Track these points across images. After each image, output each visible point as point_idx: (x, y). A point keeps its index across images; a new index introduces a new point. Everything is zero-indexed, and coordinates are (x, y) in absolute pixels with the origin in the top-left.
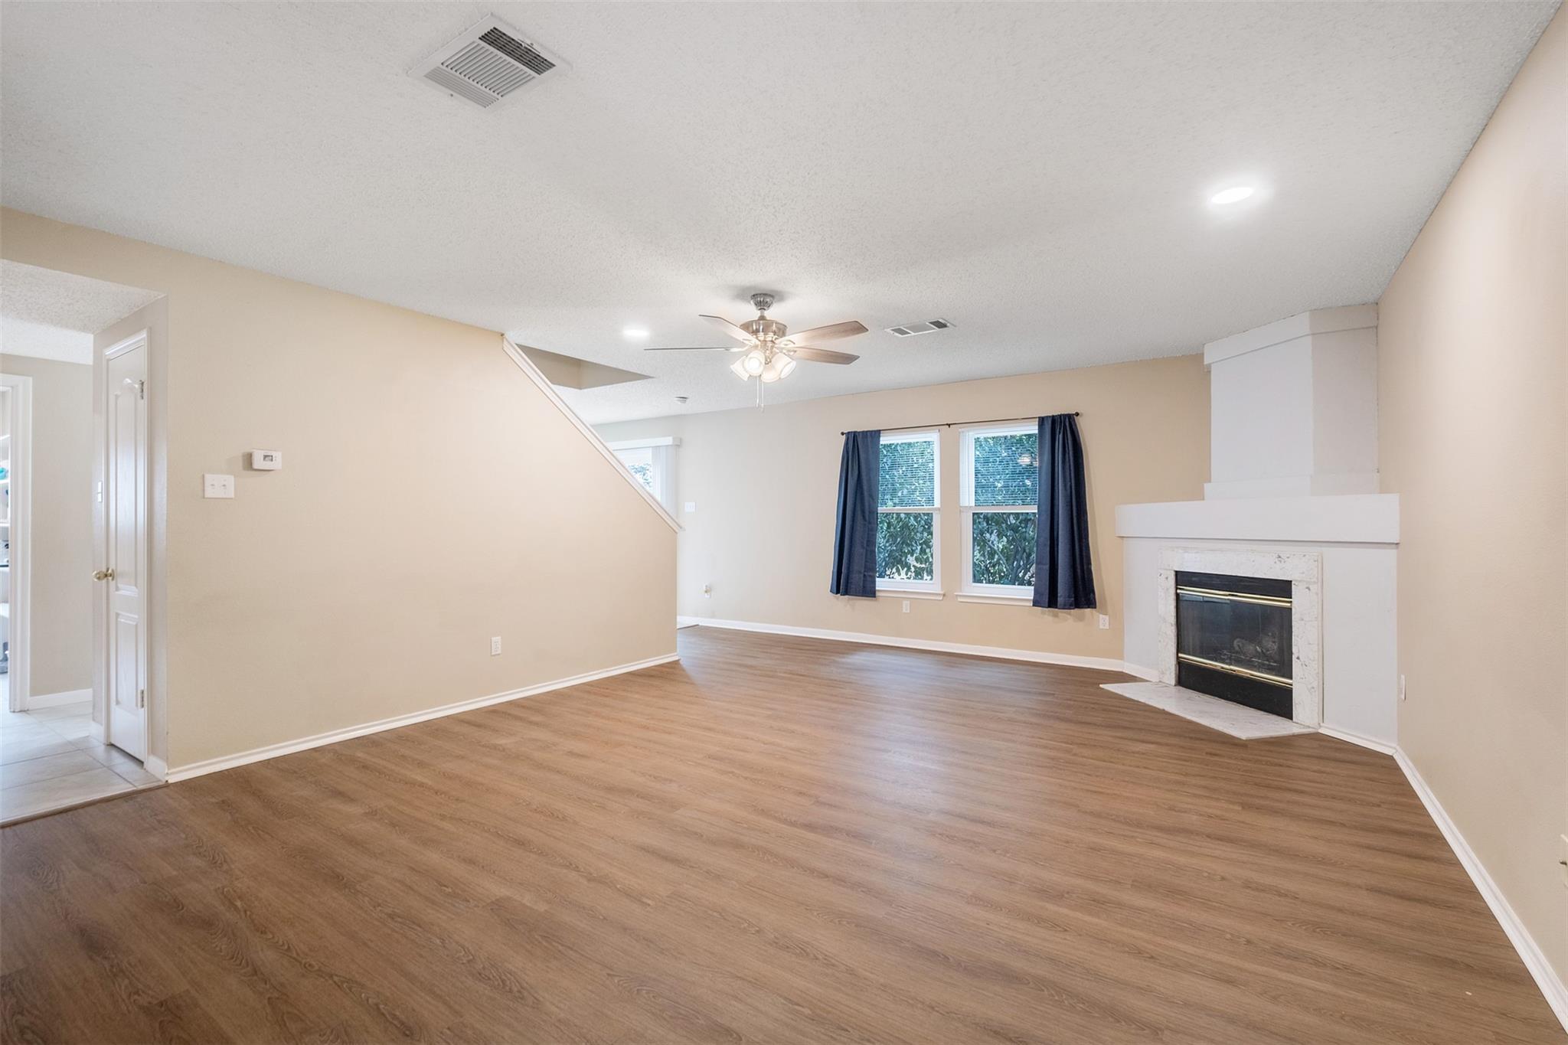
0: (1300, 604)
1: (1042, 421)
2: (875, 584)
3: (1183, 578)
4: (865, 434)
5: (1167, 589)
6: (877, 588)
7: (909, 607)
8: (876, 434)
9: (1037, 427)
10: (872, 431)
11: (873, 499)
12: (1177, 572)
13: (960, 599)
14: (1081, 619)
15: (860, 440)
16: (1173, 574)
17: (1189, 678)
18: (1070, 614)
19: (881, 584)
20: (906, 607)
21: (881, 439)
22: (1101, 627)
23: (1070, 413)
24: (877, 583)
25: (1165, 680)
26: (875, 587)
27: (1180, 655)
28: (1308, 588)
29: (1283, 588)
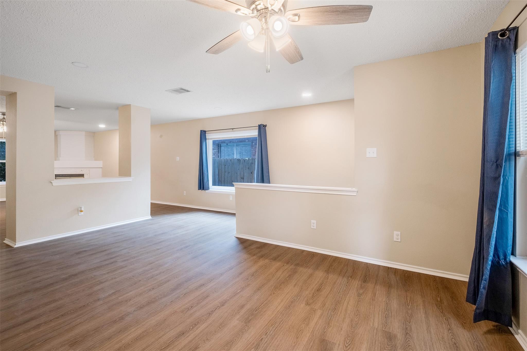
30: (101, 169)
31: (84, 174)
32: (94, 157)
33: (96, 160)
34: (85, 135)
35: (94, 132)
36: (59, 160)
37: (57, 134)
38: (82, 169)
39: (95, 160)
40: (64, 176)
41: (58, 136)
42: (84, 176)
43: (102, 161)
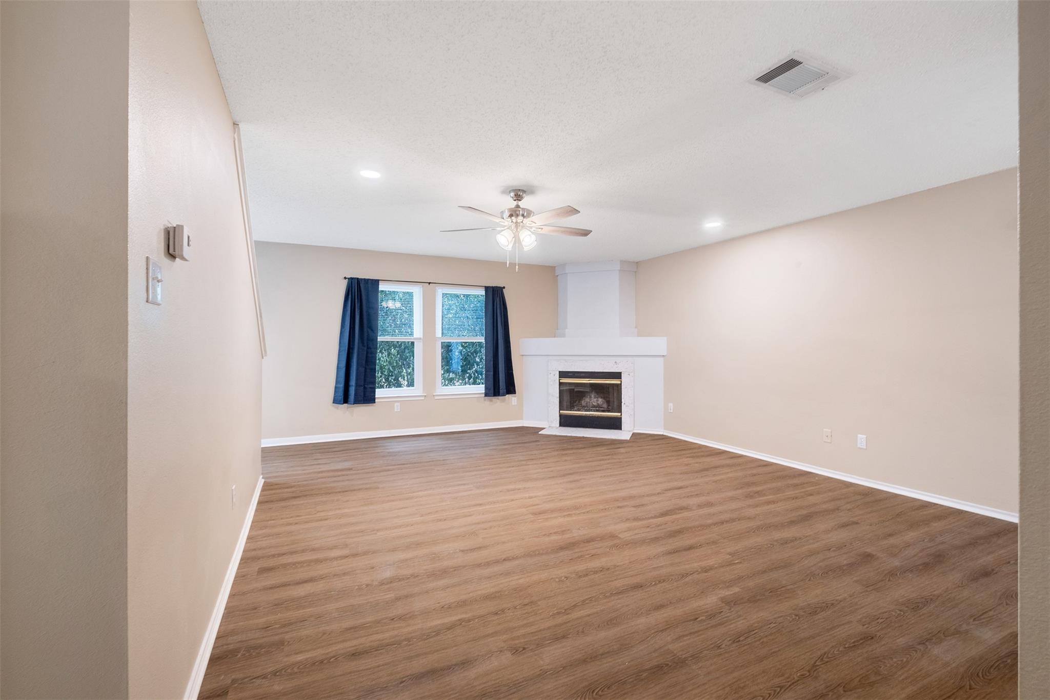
0: (625, 381)
1: (487, 289)
2: (375, 394)
3: (563, 374)
4: (367, 281)
5: (555, 381)
6: (376, 396)
7: (399, 407)
8: (376, 283)
9: (484, 292)
10: (372, 280)
11: (372, 330)
12: (560, 372)
13: (436, 398)
14: (504, 401)
15: (362, 285)
16: (558, 372)
17: (565, 422)
18: (498, 399)
19: (379, 393)
20: (397, 407)
21: (380, 286)
22: (513, 404)
23: (501, 286)
24: (376, 393)
25: (553, 425)
26: (375, 396)
27: (561, 412)
28: (629, 375)
29: (618, 375)
30: (662, 359)
31: (621, 373)
32: (636, 327)
33: (640, 334)
34: (620, 270)
35: (637, 263)
36: (563, 336)
37: (557, 274)
38: (618, 360)
39: (638, 336)
40: (584, 375)
41: (559, 276)
42: (621, 379)
43: (665, 338)
